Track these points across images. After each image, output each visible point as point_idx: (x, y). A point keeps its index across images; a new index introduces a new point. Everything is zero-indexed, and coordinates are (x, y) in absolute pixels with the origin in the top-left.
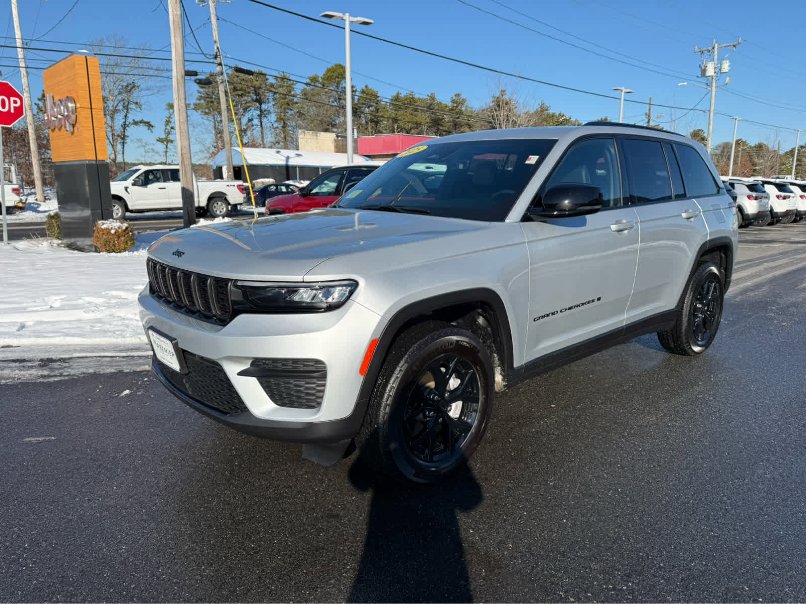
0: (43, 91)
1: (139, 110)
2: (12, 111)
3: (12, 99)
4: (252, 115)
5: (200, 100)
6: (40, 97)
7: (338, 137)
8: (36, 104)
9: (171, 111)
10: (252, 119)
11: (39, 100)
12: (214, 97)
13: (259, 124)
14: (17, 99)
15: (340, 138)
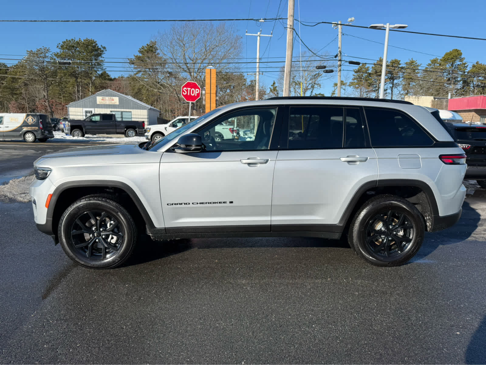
0: (274, 81)
1: (319, 87)
2: (196, 95)
3: (196, 90)
4: (387, 87)
5: (354, 80)
6: (272, 84)
7: (435, 98)
8: (270, 88)
9: (336, 87)
10: (387, 90)
11: (272, 86)
12: (363, 78)
13: (391, 92)
14: (198, 90)
15: (436, 100)
